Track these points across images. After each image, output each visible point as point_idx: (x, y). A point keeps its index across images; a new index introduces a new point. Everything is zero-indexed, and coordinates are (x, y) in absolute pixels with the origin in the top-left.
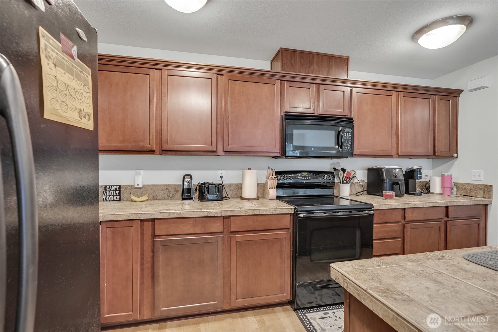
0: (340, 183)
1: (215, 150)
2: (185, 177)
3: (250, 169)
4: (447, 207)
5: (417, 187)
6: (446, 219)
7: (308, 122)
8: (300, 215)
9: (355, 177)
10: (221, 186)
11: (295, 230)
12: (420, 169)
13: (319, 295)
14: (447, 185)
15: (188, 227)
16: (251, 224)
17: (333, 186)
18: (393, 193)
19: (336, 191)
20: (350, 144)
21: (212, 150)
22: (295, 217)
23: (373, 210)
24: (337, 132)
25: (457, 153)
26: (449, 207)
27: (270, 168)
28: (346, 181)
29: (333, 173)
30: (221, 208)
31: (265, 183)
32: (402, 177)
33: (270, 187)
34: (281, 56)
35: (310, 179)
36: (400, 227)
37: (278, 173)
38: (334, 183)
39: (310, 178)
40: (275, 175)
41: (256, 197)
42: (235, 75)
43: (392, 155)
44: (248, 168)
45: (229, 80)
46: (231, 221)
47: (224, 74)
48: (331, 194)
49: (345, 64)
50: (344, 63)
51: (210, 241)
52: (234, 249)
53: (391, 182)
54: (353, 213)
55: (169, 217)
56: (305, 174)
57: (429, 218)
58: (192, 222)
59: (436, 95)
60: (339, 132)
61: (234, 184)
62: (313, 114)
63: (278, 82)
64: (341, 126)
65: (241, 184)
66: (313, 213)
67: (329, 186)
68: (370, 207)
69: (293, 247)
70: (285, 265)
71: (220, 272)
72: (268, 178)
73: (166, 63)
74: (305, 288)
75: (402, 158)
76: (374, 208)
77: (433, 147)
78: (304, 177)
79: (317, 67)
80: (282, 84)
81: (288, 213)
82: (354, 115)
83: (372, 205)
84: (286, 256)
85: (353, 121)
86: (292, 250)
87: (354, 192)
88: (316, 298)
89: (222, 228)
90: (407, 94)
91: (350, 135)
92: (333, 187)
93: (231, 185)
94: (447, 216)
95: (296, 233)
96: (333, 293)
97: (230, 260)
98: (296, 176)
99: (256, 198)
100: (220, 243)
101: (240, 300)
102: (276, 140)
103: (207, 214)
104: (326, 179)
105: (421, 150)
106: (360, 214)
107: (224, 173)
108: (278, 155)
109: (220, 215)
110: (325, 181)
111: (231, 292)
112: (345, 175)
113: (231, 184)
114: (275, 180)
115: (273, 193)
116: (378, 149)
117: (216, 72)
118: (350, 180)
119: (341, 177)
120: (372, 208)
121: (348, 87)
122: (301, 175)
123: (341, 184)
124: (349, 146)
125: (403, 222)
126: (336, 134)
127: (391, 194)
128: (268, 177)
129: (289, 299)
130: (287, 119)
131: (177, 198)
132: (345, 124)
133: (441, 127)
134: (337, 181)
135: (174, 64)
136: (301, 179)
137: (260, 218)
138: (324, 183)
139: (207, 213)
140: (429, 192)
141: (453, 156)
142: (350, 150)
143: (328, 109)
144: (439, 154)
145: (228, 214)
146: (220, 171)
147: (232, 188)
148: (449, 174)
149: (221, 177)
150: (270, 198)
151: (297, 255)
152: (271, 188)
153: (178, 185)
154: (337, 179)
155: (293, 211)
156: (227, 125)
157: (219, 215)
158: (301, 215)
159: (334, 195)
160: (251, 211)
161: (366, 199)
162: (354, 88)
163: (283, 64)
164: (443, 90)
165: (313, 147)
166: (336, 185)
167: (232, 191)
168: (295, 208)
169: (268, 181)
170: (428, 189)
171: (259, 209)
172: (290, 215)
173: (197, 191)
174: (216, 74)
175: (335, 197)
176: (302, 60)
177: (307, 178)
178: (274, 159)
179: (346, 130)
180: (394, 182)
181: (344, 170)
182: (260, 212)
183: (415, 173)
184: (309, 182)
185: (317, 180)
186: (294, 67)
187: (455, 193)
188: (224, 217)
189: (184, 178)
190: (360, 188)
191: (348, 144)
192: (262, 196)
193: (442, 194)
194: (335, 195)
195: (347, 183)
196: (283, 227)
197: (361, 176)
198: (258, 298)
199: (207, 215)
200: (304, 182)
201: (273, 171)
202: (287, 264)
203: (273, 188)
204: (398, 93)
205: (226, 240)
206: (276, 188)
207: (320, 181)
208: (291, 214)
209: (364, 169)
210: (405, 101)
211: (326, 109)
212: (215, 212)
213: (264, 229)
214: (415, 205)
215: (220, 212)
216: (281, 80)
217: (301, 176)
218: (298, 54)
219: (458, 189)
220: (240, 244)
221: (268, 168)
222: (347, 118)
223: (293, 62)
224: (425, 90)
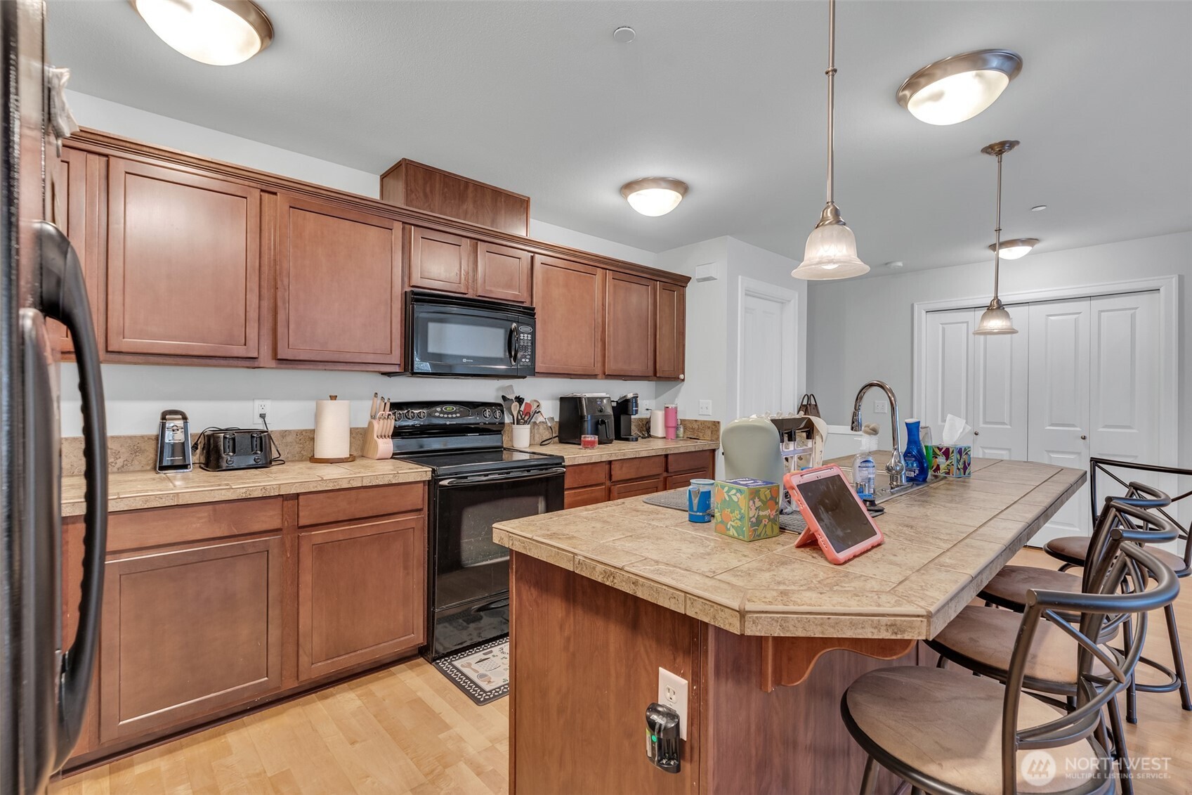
0: (514, 424)
1: (255, 355)
2: (167, 417)
3: (333, 398)
4: (666, 456)
5: (633, 427)
6: (665, 474)
7: (455, 309)
8: (441, 483)
9: (539, 412)
10: (265, 436)
11: (432, 512)
12: (636, 398)
13: (475, 629)
14: (672, 424)
15: (194, 526)
16: (343, 508)
17: (500, 429)
18: (596, 438)
19: (507, 438)
20: (530, 353)
21: (246, 356)
22: (432, 488)
23: (564, 467)
24: (509, 330)
25: (684, 373)
26: (669, 457)
27: (379, 396)
28: (523, 419)
29: (500, 405)
30: (274, 479)
31: (367, 426)
32: (609, 411)
33: (379, 434)
34: (404, 174)
35: (458, 417)
36: (604, 493)
37: (396, 406)
38: (503, 423)
39: (458, 415)
40: (390, 410)
41: (348, 456)
42: (305, 198)
43: (596, 375)
44: (330, 396)
45: (290, 207)
46: (301, 504)
47: (278, 194)
48: (499, 444)
49: (522, 209)
50: (521, 206)
51: (250, 551)
52: (307, 561)
53: (594, 420)
54: (533, 472)
55: (146, 507)
56: (449, 408)
57: (644, 475)
58: (206, 514)
59: (657, 281)
60: (511, 332)
61: (294, 431)
62: (466, 294)
63: (398, 227)
64: (515, 322)
65: (313, 431)
66: (466, 477)
67: (495, 429)
68: (559, 461)
69: (429, 544)
70: (413, 579)
71: (274, 613)
72: (373, 417)
73: (124, 144)
74: (451, 624)
75: (612, 379)
76: (566, 463)
77: (652, 362)
78: (448, 413)
79: (474, 207)
80: (407, 231)
81: (419, 480)
82: (537, 304)
83: (562, 458)
84: (415, 562)
85: (535, 314)
86: (427, 549)
87: (538, 439)
88: (470, 634)
89: (279, 521)
90: (618, 275)
91: (529, 338)
92: (500, 431)
93: (287, 433)
94: (667, 470)
95: (435, 516)
96: (501, 621)
97: (298, 586)
98: (432, 412)
99: (349, 458)
100: (274, 552)
101: (320, 664)
102: (393, 340)
103: (245, 493)
104: (488, 416)
105: (637, 367)
106: (545, 474)
107: (269, 407)
108: (396, 369)
109: (277, 494)
110: (487, 420)
111: (301, 652)
112: (522, 408)
113: (286, 431)
114: (389, 420)
115: (386, 446)
116: (575, 364)
117: (259, 186)
118: (531, 417)
119: (515, 414)
120: (563, 464)
121: (526, 252)
122: (442, 409)
123: (515, 426)
124: (528, 357)
125: (608, 483)
126: (505, 334)
127: (593, 439)
128: (373, 414)
129: (422, 643)
130: (417, 300)
131: (138, 468)
132: (522, 318)
133: (664, 331)
134: (507, 420)
135: (145, 149)
136: (440, 417)
137: (363, 494)
138: (485, 424)
139: (244, 490)
140: (650, 436)
141: (679, 378)
142: (529, 364)
143: (493, 289)
144: (661, 375)
145: (293, 491)
146: (258, 403)
147: (289, 439)
148: (674, 406)
149: (263, 416)
150: (378, 456)
151: (436, 556)
152: (381, 437)
153: (142, 437)
154: (508, 417)
155: (428, 477)
156: (284, 303)
157: (272, 494)
158: (445, 483)
159: (502, 447)
160: (346, 481)
161: (555, 449)
162: (536, 255)
163: (409, 192)
164: (667, 275)
165: (464, 357)
166: (506, 428)
167: (288, 447)
168: (434, 471)
169: (375, 423)
170: (648, 430)
171: (362, 477)
172: (422, 484)
173: (197, 449)
174: (259, 190)
175: (505, 449)
176: (446, 190)
177: (454, 416)
178: (386, 378)
179: (522, 328)
180: (598, 421)
181: (520, 400)
182: (364, 481)
183: (630, 404)
184: (456, 424)
185: (471, 419)
186: (430, 200)
187: (681, 436)
188: (285, 498)
189: (163, 418)
190: (547, 433)
191: (526, 354)
192: (360, 454)
193: (665, 438)
194: (504, 446)
195: (525, 422)
196: (410, 508)
197: (550, 411)
198: (358, 652)
199: (244, 496)
200: (448, 423)
201: (386, 401)
202: (418, 577)
203: (385, 436)
204: (605, 271)
205: (288, 545)
206: (392, 436)
207: (477, 422)
208: (424, 482)
209: (553, 398)
210: (615, 286)
211: (488, 288)
212: (264, 488)
213: (371, 515)
214: (624, 455)
215: (275, 487)
216: (403, 223)
217: (441, 412)
218: (438, 178)
219: (685, 429)
220: (320, 549)
221: (375, 396)
222: (525, 308)
223: (428, 190)
224: (643, 272)
